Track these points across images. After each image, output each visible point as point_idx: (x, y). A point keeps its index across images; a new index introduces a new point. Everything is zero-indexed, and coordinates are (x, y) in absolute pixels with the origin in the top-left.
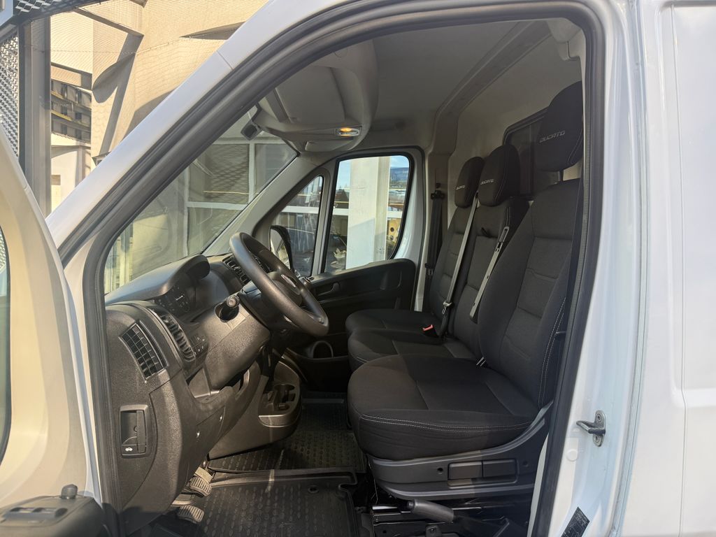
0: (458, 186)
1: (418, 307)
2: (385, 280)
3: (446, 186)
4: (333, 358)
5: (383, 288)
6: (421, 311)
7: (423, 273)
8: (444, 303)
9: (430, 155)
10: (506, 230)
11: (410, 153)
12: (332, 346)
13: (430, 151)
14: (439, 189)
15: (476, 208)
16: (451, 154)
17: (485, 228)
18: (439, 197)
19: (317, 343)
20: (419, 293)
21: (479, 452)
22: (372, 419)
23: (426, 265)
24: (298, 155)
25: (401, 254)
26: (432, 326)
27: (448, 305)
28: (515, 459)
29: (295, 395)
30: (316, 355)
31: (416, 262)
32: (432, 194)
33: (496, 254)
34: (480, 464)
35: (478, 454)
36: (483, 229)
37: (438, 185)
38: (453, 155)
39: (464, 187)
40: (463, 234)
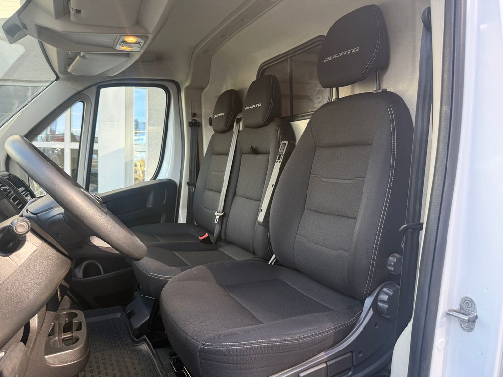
0: (214, 114)
1: (182, 219)
2: (151, 198)
3: (201, 116)
4: (103, 275)
5: (150, 205)
6: (185, 222)
7: (184, 190)
8: (216, 213)
9: (187, 88)
10: (285, 144)
11: (167, 86)
12: (101, 264)
13: (187, 84)
14: (195, 118)
15: (239, 131)
16: (203, 89)
17: (253, 146)
18: (195, 125)
19: (85, 263)
20: (183, 207)
21: (323, 354)
22: (217, 346)
23: (188, 184)
24: (58, 78)
25: (164, 175)
26: (207, 235)
27: (221, 214)
28: (352, 352)
29: (80, 323)
30: (85, 275)
31: (178, 182)
32: (189, 123)
33: (277, 166)
34: (324, 365)
35: (323, 356)
36: (252, 147)
37: (194, 115)
38: (207, 89)
39: (223, 114)
40: (227, 154)
